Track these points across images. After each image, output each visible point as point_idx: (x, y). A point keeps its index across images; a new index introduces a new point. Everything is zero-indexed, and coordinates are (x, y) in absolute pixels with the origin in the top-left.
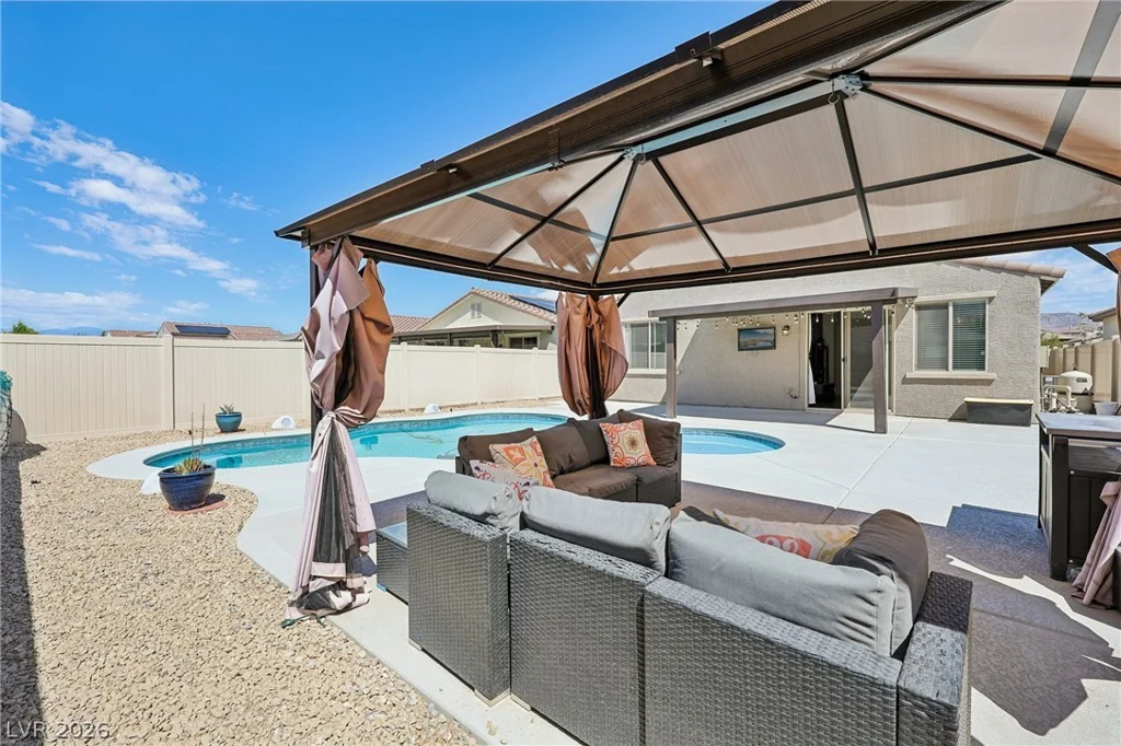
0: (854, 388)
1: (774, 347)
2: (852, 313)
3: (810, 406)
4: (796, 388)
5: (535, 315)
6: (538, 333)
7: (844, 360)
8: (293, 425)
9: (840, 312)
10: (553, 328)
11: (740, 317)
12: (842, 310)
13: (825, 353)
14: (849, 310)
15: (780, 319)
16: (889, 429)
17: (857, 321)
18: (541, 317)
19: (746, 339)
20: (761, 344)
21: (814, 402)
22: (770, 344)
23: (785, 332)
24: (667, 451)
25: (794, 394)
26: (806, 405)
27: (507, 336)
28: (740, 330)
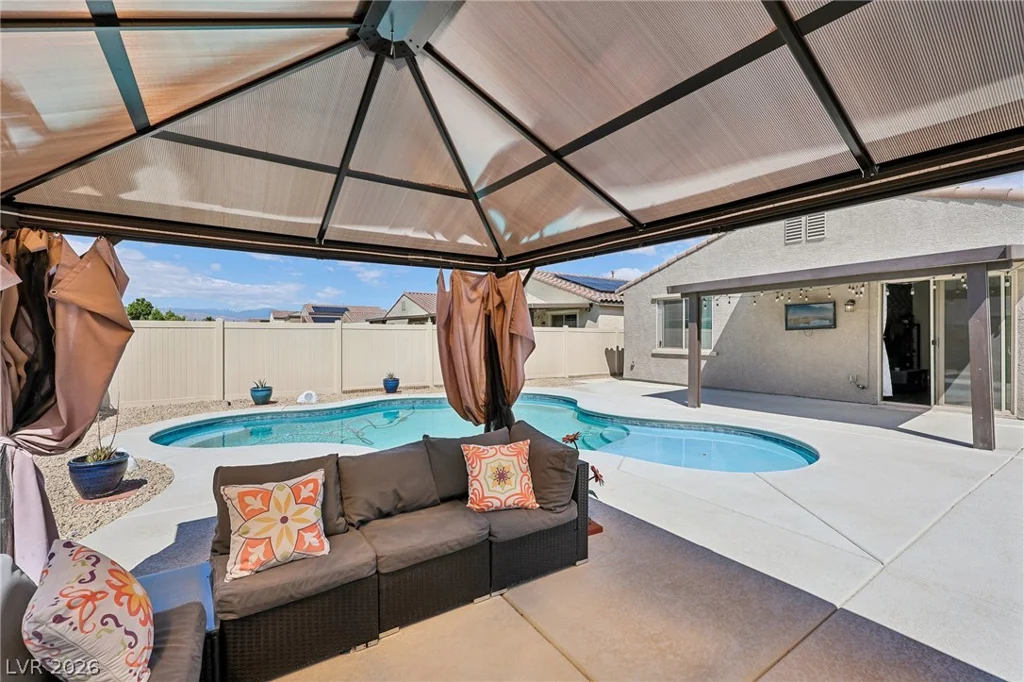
0: (948, 380)
1: (834, 325)
2: (946, 282)
3: (886, 399)
4: (864, 374)
5: (574, 293)
6: (577, 311)
7: (934, 342)
8: (314, 400)
9: (929, 281)
10: (591, 305)
11: (786, 291)
12: (931, 279)
13: (915, 331)
14: (939, 278)
15: (840, 292)
16: (997, 443)
17: (953, 293)
18: (580, 295)
19: (797, 316)
20: (816, 323)
21: (890, 394)
22: (827, 323)
23: (849, 307)
24: (556, 488)
25: (862, 383)
26: (879, 398)
27: (550, 313)
28: (787, 307)
